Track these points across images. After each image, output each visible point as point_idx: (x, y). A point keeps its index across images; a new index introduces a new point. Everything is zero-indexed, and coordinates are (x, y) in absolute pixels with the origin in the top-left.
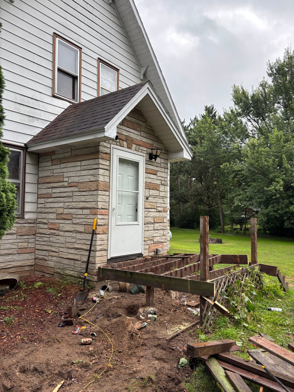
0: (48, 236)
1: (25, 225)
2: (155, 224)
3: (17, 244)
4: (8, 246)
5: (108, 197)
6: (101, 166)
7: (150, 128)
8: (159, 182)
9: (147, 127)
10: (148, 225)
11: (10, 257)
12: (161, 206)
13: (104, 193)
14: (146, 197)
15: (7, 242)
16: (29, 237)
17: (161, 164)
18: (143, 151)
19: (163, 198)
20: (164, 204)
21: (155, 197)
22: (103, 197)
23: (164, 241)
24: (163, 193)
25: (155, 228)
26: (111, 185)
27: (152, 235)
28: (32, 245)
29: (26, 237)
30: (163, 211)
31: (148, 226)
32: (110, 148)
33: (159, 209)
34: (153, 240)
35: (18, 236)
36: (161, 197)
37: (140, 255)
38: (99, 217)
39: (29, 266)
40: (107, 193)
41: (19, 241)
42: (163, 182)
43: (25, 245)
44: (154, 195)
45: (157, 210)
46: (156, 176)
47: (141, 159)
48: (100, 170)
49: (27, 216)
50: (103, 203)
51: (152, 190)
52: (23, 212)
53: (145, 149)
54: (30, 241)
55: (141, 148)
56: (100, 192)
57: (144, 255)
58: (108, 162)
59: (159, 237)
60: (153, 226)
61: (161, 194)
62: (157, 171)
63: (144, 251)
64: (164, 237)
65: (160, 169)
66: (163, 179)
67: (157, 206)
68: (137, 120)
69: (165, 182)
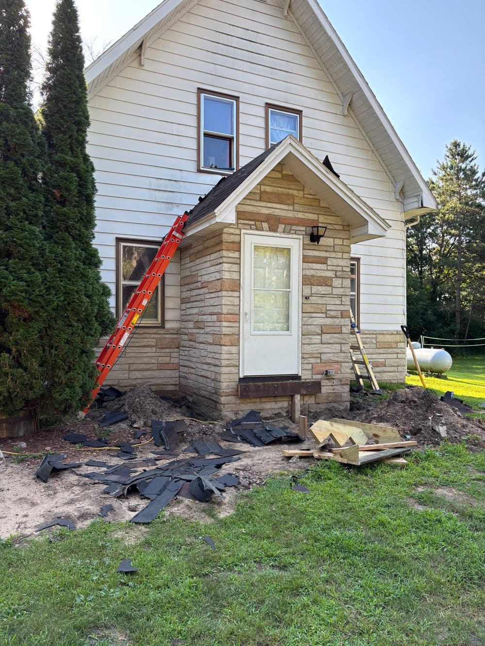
0: (188, 349)
1: (167, 336)
2: (323, 335)
3: (157, 358)
4: (146, 360)
5: (238, 299)
6: (224, 260)
7: (310, 196)
8: (330, 274)
9: (306, 196)
10: (309, 336)
11: (149, 373)
12: (335, 308)
13: (230, 293)
14: (304, 297)
15: (145, 355)
16: (171, 350)
17: (334, 246)
18: (297, 232)
19: (340, 297)
20: (342, 306)
21: (323, 296)
22: (229, 298)
23: (342, 360)
24: (340, 289)
25: (324, 341)
26: (241, 283)
27: (317, 350)
28: (176, 361)
29: (168, 350)
30: (340, 316)
31: (310, 338)
32: (240, 235)
33: (332, 313)
34: (321, 358)
35: (157, 349)
36: (336, 296)
37: (296, 377)
38: (225, 324)
39: (172, 385)
40: (236, 294)
41: (159, 354)
42: (338, 274)
43: (167, 359)
44: (322, 293)
45: (328, 316)
46: (326, 265)
47: (295, 244)
48: (224, 264)
49: (168, 325)
50: (229, 307)
51: (315, 287)
52: (163, 321)
53: (304, 229)
54: (173, 355)
55: (294, 227)
56: (224, 293)
57: (302, 378)
58: (238, 253)
59: (333, 354)
60: (319, 337)
61: (335, 291)
62: (327, 258)
63: (303, 371)
64: (342, 354)
65: (333, 255)
66: (339, 269)
67: (328, 309)
68: (287, 190)
69: (344, 273)
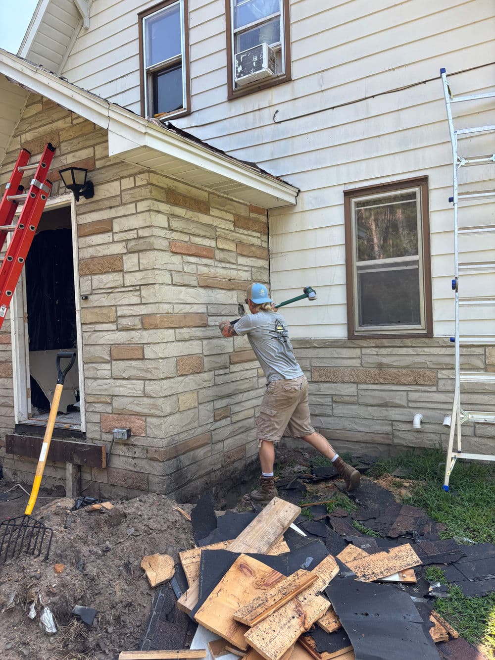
2: (114, 362)
8: (118, 249)
10: (94, 365)
12: (131, 312)
19: (136, 290)
20: (142, 307)
21: (111, 290)
23: (146, 411)
24: (137, 274)
25: (116, 373)
27: (106, 390)
30: (140, 326)
31: (95, 368)
33: (124, 322)
34: (112, 404)
36: (130, 289)
42: (132, 244)
44: (107, 286)
45: (120, 327)
46: (110, 234)
57: (89, 435)
59: (131, 399)
60: (108, 366)
61: (130, 280)
62: (110, 221)
63: (89, 425)
64: (146, 400)
65: (121, 211)
66: (133, 234)
67: (119, 314)
68: (50, 125)
69: (142, 241)
